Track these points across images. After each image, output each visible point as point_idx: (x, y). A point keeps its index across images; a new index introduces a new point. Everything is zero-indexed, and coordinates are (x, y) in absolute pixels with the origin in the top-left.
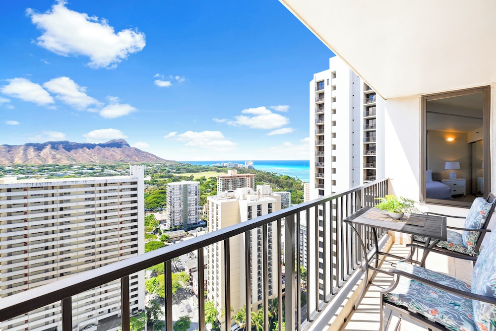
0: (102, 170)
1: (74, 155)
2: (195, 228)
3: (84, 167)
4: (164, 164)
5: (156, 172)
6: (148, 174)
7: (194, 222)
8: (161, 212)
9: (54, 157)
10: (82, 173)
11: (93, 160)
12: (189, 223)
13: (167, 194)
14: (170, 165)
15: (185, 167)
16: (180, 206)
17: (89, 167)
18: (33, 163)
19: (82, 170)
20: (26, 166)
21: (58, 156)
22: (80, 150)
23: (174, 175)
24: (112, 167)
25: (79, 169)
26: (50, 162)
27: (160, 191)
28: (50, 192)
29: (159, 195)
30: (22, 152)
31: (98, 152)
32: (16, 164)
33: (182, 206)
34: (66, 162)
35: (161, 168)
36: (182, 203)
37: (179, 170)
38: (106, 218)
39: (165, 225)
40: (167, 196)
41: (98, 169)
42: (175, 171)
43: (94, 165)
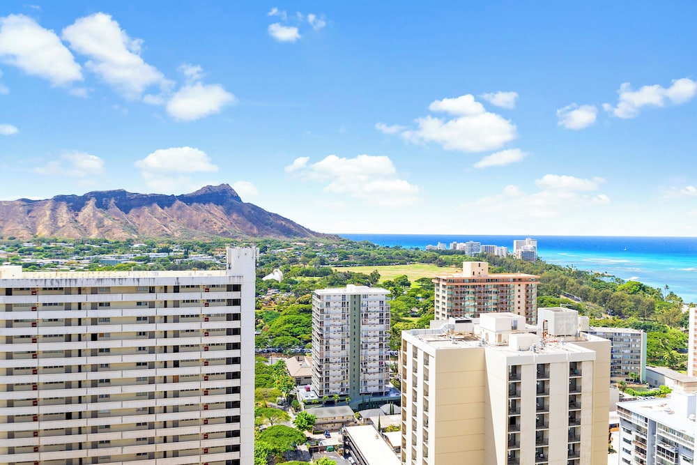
0: (186, 253)
1: (135, 219)
2: (377, 405)
3: (153, 245)
4: (313, 244)
5: (294, 261)
6: (277, 266)
7: (376, 389)
8: (301, 357)
9: (100, 224)
10: (148, 260)
11: (169, 232)
12: (363, 390)
13: (313, 315)
14: (327, 246)
15: (360, 250)
16: (343, 347)
17: (161, 246)
18: (65, 236)
19: (150, 251)
20: (55, 241)
21: (107, 222)
22: (146, 210)
23: (333, 269)
24: (205, 248)
25: (142, 249)
26: (94, 234)
27: (301, 306)
28: (74, 299)
29: (297, 317)
30: (48, 213)
31: (179, 212)
32: (40, 236)
33: (348, 347)
34: (120, 235)
35: (307, 252)
36: (347, 340)
37: (346, 257)
38: (176, 364)
39: (308, 390)
40: (314, 320)
41: (177, 252)
42: (336, 260)
43: (170, 242)
